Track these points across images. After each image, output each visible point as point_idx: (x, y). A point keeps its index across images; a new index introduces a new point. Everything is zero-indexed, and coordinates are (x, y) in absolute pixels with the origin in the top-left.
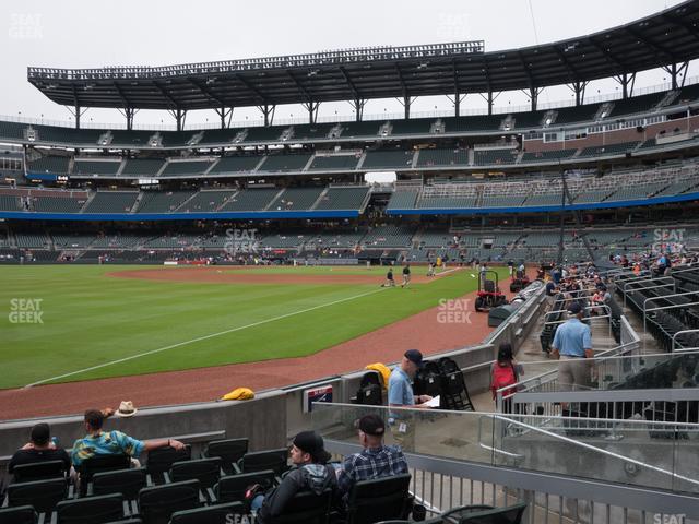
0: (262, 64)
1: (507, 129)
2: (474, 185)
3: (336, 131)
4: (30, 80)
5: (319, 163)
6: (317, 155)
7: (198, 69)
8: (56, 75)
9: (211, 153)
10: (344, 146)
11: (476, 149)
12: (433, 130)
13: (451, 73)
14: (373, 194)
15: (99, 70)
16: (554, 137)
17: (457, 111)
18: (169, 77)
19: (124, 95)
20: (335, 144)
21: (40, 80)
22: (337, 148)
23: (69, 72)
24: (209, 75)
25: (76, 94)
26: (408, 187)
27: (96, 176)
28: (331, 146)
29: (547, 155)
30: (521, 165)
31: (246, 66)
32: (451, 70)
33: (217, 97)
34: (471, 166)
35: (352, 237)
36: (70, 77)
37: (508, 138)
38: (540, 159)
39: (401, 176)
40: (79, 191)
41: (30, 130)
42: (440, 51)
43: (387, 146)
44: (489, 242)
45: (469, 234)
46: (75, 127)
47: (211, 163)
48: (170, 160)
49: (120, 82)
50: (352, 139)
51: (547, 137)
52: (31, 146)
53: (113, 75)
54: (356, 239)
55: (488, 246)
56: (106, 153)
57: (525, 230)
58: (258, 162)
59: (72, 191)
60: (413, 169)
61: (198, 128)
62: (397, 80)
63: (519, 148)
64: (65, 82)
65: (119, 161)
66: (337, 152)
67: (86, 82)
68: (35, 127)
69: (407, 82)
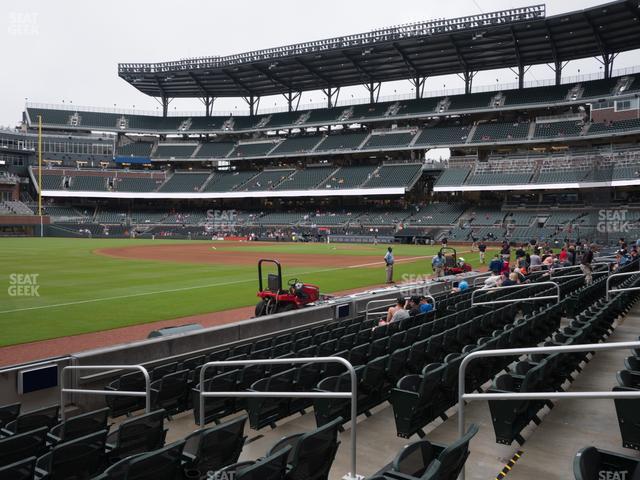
0: (319, 47)
1: (573, 99)
2: (532, 160)
3: (394, 110)
4: (120, 75)
5: (375, 141)
6: (374, 133)
7: (261, 56)
8: (141, 69)
9: (277, 135)
10: (401, 124)
11: (537, 122)
12: (493, 104)
13: (512, 43)
14: (424, 171)
15: (177, 62)
16: (628, 105)
17: (521, 82)
18: (236, 65)
19: (202, 85)
20: (392, 122)
21: (128, 74)
22: (394, 126)
23: (152, 66)
24: (271, 60)
25: (160, 86)
26: (461, 163)
27: (173, 159)
28: (388, 125)
29: (616, 125)
30: (585, 137)
31: (304, 49)
32: (511, 39)
33: (283, 82)
34: (530, 139)
35: (397, 215)
36: (152, 71)
37: (575, 109)
38: (608, 129)
39: (455, 153)
40: (159, 172)
41: (123, 120)
42: (496, 19)
43: (444, 122)
44: (542, 220)
45: (524, 212)
46: (161, 115)
47: (274, 144)
48: (241, 143)
49: (196, 72)
50: (408, 116)
51: (619, 106)
52: (123, 134)
53: (188, 66)
54: (401, 216)
55: (541, 225)
56: (185, 138)
57: (586, 208)
58: (317, 142)
59: (153, 172)
60: (466, 145)
61: (267, 113)
62: (454, 54)
63: (586, 120)
64: (148, 75)
65: (195, 144)
66: (395, 130)
67: (167, 74)
68: (127, 116)
69: (466, 56)
